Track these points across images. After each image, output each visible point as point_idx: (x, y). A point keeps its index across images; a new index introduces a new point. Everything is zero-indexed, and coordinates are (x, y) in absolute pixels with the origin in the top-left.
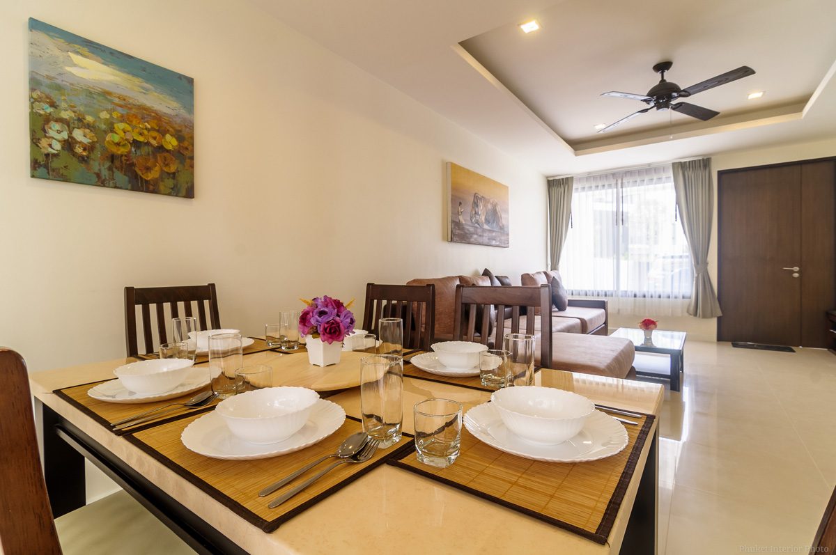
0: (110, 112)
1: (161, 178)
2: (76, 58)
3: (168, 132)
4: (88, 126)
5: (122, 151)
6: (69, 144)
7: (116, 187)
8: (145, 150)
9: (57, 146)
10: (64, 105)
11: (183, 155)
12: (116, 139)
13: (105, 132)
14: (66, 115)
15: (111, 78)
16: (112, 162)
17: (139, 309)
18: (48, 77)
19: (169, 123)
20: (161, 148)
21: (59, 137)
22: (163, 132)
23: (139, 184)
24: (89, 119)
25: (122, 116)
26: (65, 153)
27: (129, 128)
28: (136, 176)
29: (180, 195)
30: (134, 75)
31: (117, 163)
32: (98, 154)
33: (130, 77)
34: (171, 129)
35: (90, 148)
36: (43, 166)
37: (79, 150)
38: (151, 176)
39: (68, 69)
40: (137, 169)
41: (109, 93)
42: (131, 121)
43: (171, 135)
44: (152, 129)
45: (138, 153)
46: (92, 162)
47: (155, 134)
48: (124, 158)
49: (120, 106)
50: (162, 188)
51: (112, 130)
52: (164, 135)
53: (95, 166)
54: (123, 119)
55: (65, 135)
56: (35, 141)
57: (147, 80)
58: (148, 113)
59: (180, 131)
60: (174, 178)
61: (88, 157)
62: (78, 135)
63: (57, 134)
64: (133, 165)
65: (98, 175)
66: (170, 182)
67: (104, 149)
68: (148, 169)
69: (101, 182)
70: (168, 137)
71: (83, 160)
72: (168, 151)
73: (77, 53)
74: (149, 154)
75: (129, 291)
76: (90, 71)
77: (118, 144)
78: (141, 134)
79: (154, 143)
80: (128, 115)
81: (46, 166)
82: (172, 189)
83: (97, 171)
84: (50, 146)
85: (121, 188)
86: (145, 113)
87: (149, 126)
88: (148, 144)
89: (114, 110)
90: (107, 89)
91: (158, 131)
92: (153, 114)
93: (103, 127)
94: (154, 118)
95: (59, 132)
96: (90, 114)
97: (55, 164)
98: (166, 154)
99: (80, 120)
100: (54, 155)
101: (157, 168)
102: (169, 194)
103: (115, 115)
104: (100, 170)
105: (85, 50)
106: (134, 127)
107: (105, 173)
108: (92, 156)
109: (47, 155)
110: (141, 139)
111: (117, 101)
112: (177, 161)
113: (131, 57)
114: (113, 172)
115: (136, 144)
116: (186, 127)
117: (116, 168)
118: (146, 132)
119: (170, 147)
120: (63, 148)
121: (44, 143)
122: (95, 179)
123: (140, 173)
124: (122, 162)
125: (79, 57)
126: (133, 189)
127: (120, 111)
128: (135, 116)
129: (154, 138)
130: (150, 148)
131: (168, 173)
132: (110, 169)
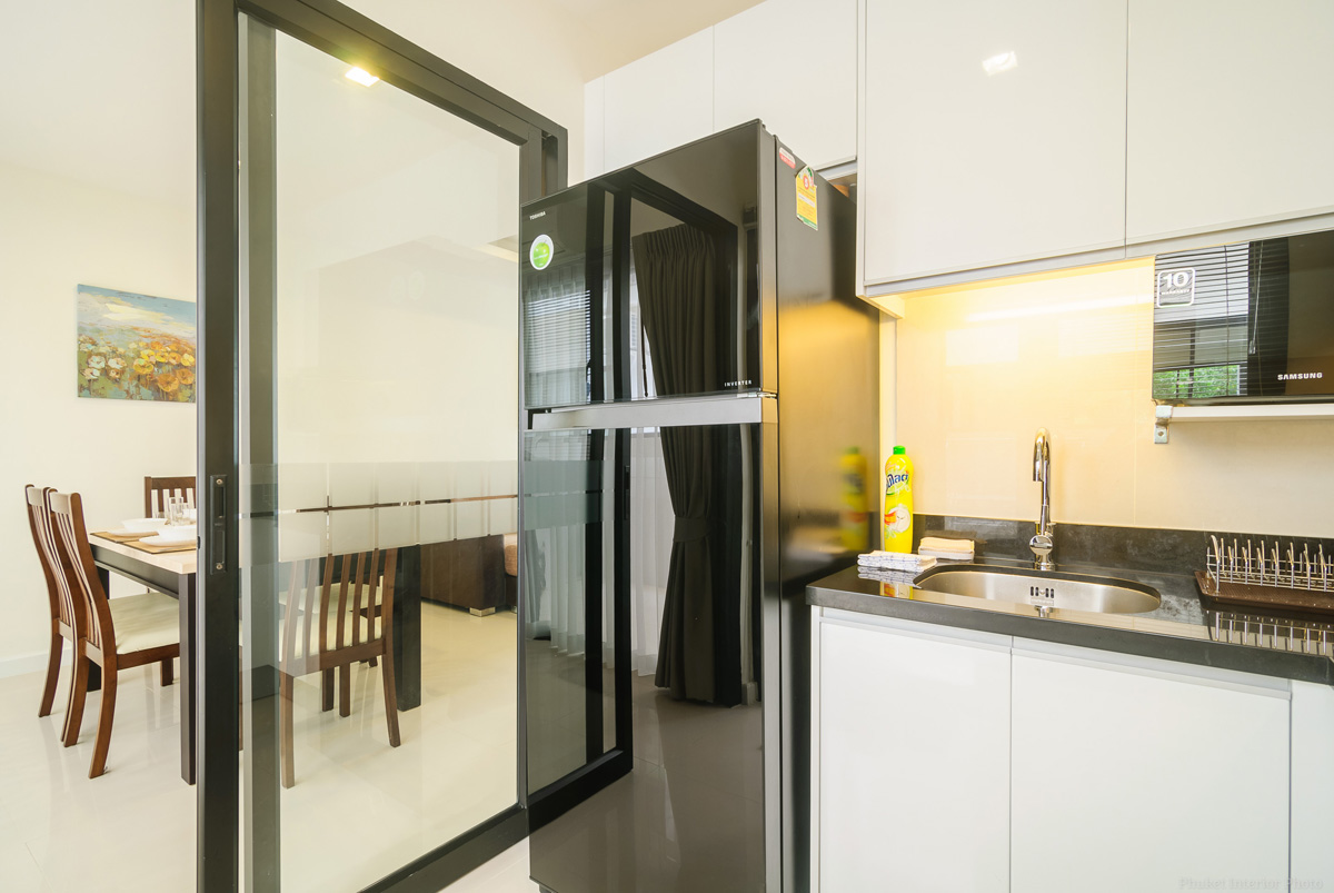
0: (137, 342)
1: (180, 390)
2: (111, 307)
3: (186, 351)
4: (120, 356)
5: (147, 371)
6: (105, 371)
7: (141, 399)
8: (167, 368)
9: (97, 373)
10: (102, 343)
12: (142, 362)
13: (134, 358)
14: (102, 350)
15: (138, 316)
16: (139, 380)
17: (155, 493)
18: (92, 325)
19: (187, 344)
20: (180, 365)
21: (99, 366)
22: (182, 353)
23: (161, 395)
24: (121, 350)
25: (147, 345)
26: (103, 378)
27: (153, 353)
28: (158, 389)
30: (157, 311)
31: (143, 381)
32: (127, 375)
33: (153, 313)
34: (189, 349)
35: (121, 372)
36: (87, 388)
37: (113, 374)
38: (170, 389)
39: (105, 316)
40: (158, 384)
41: (137, 329)
42: (154, 347)
43: (189, 354)
44: (172, 351)
45: (160, 371)
46: (123, 383)
47: (174, 355)
48: (148, 376)
49: (146, 337)
50: (180, 397)
51: (139, 357)
52: (182, 355)
53: (125, 385)
54: (147, 346)
55: (103, 365)
56: (81, 372)
57: (169, 313)
58: (169, 339)
60: (190, 389)
61: (120, 379)
62: (113, 363)
63: (97, 364)
64: (155, 381)
65: (127, 392)
66: (187, 392)
67: (133, 371)
68: (168, 383)
69: (130, 397)
70: (186, 355)
71: (116, 381)
72: (186, 367)
73: (112, 303)
74: (169, 371)
75: (147, 479)
76: (122, 314)
77: (143, 367)
78: (163, 356)
79: (174, 362)
80: (152, 342)
81: (89, 389)
82: (189, 397)
83: (126, 388)
84: (92, 373)
85: (145, 399)
86: (166, 339)
87: (169, 349)
88: (168, 363)
89: (140, 341)
90: (135, 326)
91: (177, 352)
92: (172, 339)
93: (132, 355)
94: (174, 342)
95: (98, 363)
96: (120, 346)
97: (95, 386)
98: (184, 370)
99: (113, 352)
100: (94, 380)
101: (176, 382)
102: (186, 402)
103: (141, 344)
104: (129, 387)
105: (118, 300)
106: (157, 352)
107: (133, 390)
108: (123, 377)
109: (90, 381)
110: (162, 360)
111: (143, 333)
113: (155, 298)
114: (139, 388)
115: (158, 364)
117: (142, 384)
118: (167, 354)
119: (187, 364)
120: (101, 374)
121: (87, 372)
122: (125, 394)
123: (161, 387)
124: (146, 380)
125: (115, 305)
126: (155, 400)
127: (146, 341)
128: (158, 343)
129: (174, 358)
130: (170, 367)
131: (186, 385)
132: (137, 386)
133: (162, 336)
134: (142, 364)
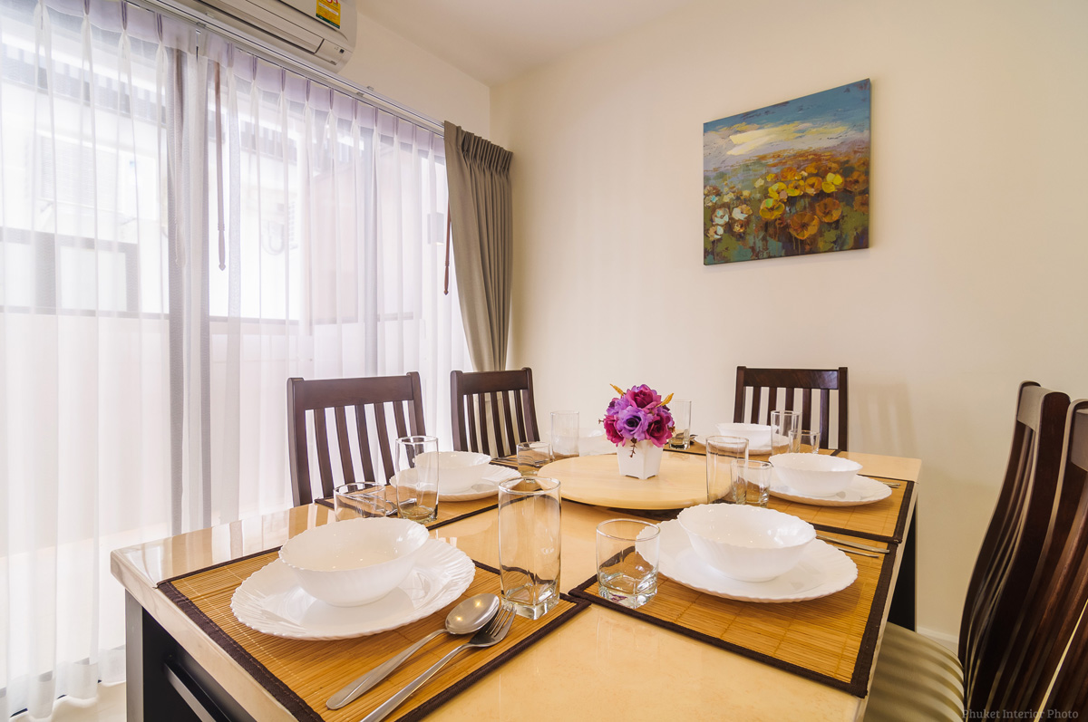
0: (764, 177)
1: (820, 233)
2: (735, 138)
3: (830, 170)
4: (746, 201)
5: (777, 214)
6: (729, 227)
7: (770, 257)
8: (802, 203)
9: (721, 231)
10: (726, 190)
11: (851, 192)
12: (769, 203)
13: (760, 201)
14: (726, 199)
15: (766, 139)
16: (766, 231)
18: (715, 170)
19: (832, 159)
20: (821, 195)
21: (722, 222)
22: (821, 174)
23: (795, 247)
24: (746, 193)
25: (776, 176)
26: (727, 235)
27: (783, 186)
28: (790, 238)
29: (845, 247)
30: (788, 122)
31: (771, 230)
32: (753, 226)
33: (785, 127)
34: (834, 165)
35: (745, 224)
36: (715, 254)
37: (737, 228)
38: (806, 234)
39: (729, 153)
40: (791, 231)
41: (764, 157)
42: (786, 178)
43: (834, 173)
44: (811, 175)
45: (793, 211)
46: (748, 237)
47: (812, 180)
48: (778, 222)
49: (774, 166)
50: (821, 245)
51: (766, 196)
52: (824, 177)
53: (750, 240)
54: (777, 179)
55: (726, 219)
56: (706, 235)
57: (803, 119)
58: (804, 159)
59: (847, 162)
60: (837, 228)
61: (744, 233)
62: (738, 214)
63: (721, 218)
64: (787, 226)
65: (753, 249)
66: (831, 235)
67: (759, 218)
68: (804, 226)
69: (756, 255)
70: (830, 177)
71: (741, 237)
72: (830, 195)
73: (737, 132)
74: (805, 208)
76: (750, 142)
77: (772, 209)
78: (796, 188)
79: (811, 191)
80: (782, 171)
81: (713, 253)
82: (835, 242)
83: (751, 244)
84: (716, 233)
85: (775, 257)
86: (801, 159)
87: (805, 174)
88: (805, 195)
89: (768, 173)
90: (761, 154)
91: (817, 175)
92: (811, 157)
93: (758, 196)
94: (813, 160)
95: (722, 217)
96: (745, 188)
97: (720, 248)
98: (827, 200)
99: (738, 198)
100: (719, 240)
101: (815, 222)
102: (831, 250)
103: (769, 179)
104: (754, 243)
105: (743, 126)
106: (787, 183)
107: (759, 244)
108: (748, 230)
109: (713, 242)
110: (797, 193)
111: (771, 161)
112: (842, 204)
113: (787, 103)
114: (767, 241)
115: (791, 201)
116: (855, 152)
117: (770, 236)
118: (802, 183)
119: (832, 189)
120: (725, 231)
121: (711, 231)
122: (750, 254)
123: (794, 234)
124: (775, 227)
125: (739, 135)
126: (787, 255)
127: (774, 170)
128: (790, 169)
129: (812, 186)
130: (807, 200)
131: (829, 224)
132: (764, 239)
133: (796, 156)
134: (770, 206)
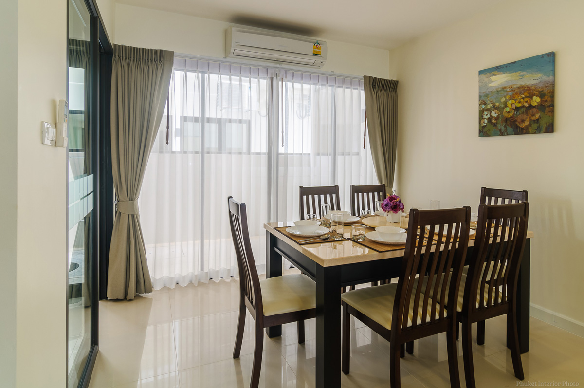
0: (505, 97)
1: (530, 125)
2: (492, 78)
3: (534, 95)
4: (497, 108)
5: (511, 114)
6: (490, 120)
7: (508, 135)
9: (486, 121)
10: (488, 102)
11: (544, 106)
12: (507, 109)
13: (503, 108)
14: (489, 107)
15: (506, 79)
16: (506, 122)
18: (484, 93)
19: (535, 89)
20: (531, 107)
22: (531, 97)
23: (519, 131)
24: (497, 104)
25: (511, 97)
27: (514, 101)
28: (517, 127)
29: (541, 132)
30: (516, 71)
31: (508, 122)
32: (500, 120)
33: (514, 73)
34: (536, 93)
35: (497, 119)
36: (484, 132)
37: (493, 121)
38: (523, 125)
39: (490, 85)
40: (517, 123)
41: (505, 88)
42: (515, 98)
43: (536, 96)
44: (526, 97)
45: (518, 114)
46: (498, 125)
47: (526, 99)
48: (511, 118)
49: (510, 92)
50: (530, 130)
51: (506, 106)
52: (532, 98)
53: (499, 126)
54: (511, 98)
55: (489, 116)
56: (480, 123)
57: (523, 70)
58: (523, 89)
59: (542, 91)
60: (537, 123)
61: (496, 123)
62: (494, 114)
63: (486, 116)
64: (515, 121)
65: (500, 131)
66: (535, 126)
67: (503, 116)
68: (523, 121)
69: (502, 134)
70: (535, 98)
71: (495, 125)
72: (534, 107)
73: (493, 75)
74: (523, 112)
76: (499, 80)
77: (508, 112)
78: (519, 103)
79: (526, 105)
80: (513, 95)
82: (536, 130)
83: (500, 129)
84: (484, 122)
85: (510, 135)
87: (523, 96)
88: (523, 106)
89: (507, 95)
90: (504, 86)
91: (528, 97)
92: (526, 88)
93: (503, 106)
94: (527, 90)
95: (487, 115)
96: (497, 102)
97: (486, 129)
98: (533, 109)
99: (494, 106)
100: (485, 126)
101: (528, 119)
102: (535, 133)
103: (507, 98)
104: (501, 128)
105: (496, 73)
106: (516, 100)
107: (503, 129)
108: (498, 122)
109: (483, 127)
110: (519, 105)
111: (508, 90)
112: (540, 111)
113: (515, 62)
114: (506, 127)
115: (517, 109)
116: (546, 87)
117: (508, 125)
118: (522, 100)
119: (535, 104)
120: (488, 122)
121: (482, 121)
122: (499, 133)
123: (518, 124)
124: (510, 121)
125: (494, 77)
126: (515, 134)
127: (510, 94)
128: (517, 94)
129: (526, 102)
130: (524, 109)
131: (534, 121)
132: (505, 126)
133: (519, 88)
134: (508, 111)
